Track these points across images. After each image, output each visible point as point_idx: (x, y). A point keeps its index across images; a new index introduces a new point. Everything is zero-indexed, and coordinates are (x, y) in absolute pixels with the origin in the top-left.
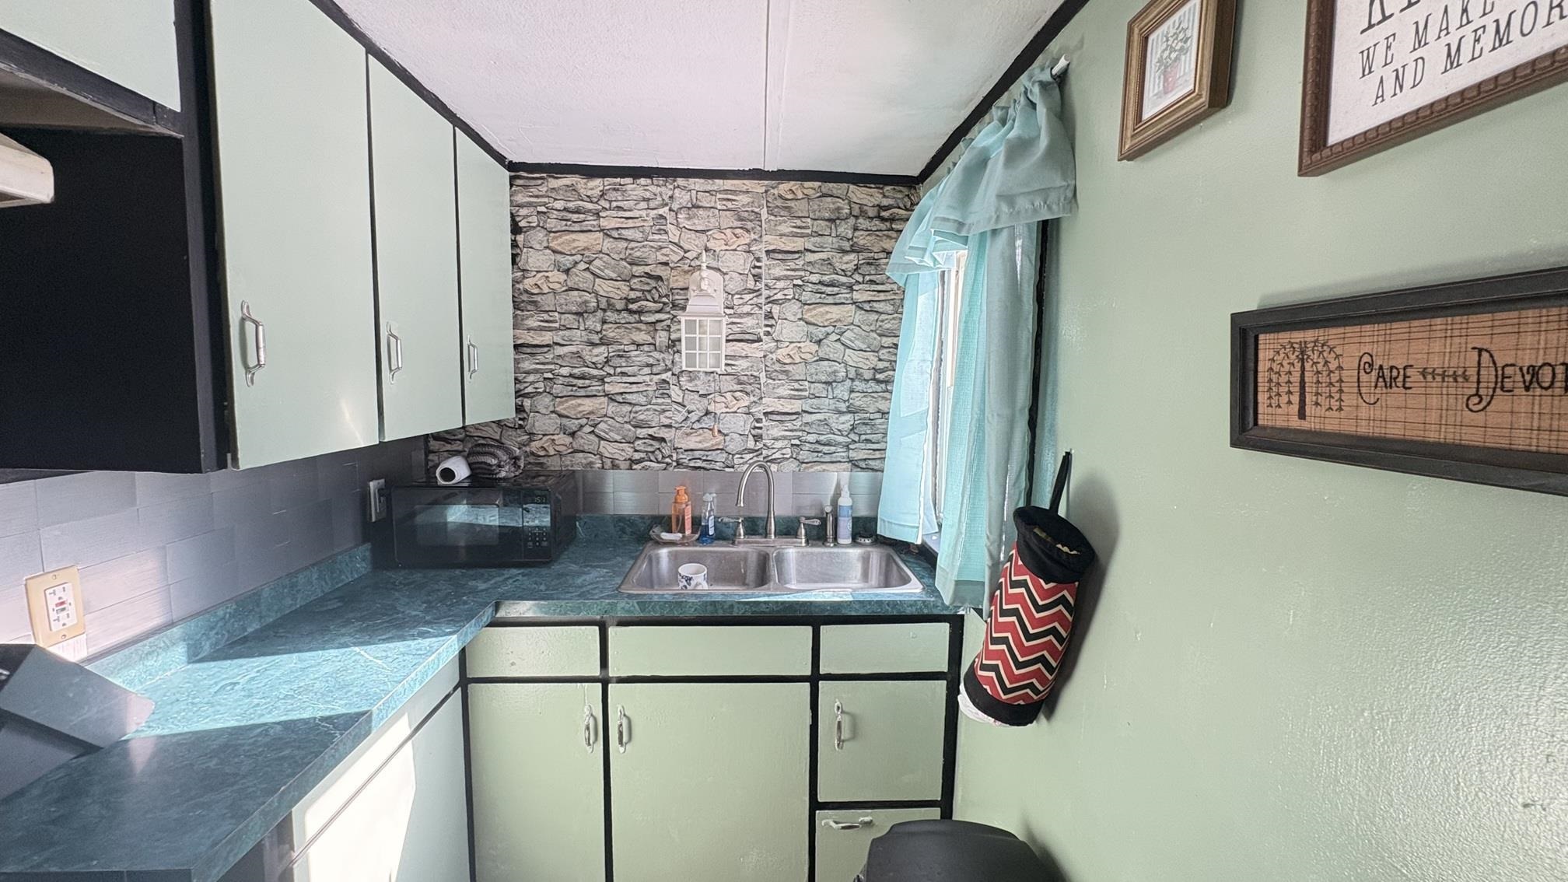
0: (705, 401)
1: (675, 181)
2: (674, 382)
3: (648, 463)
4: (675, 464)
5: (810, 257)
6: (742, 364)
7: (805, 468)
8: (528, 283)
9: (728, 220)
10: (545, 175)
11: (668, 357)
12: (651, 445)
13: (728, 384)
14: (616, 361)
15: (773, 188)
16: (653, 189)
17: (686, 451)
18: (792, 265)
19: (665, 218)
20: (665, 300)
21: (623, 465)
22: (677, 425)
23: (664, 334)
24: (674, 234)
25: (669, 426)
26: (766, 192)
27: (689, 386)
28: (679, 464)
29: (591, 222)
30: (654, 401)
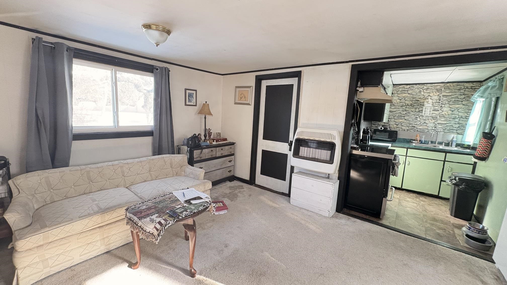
0: (425, 121)
1: (424, 85)
2: (419, 117)
3: (411, 130)
5: (453, 96)
6: (434, 115)
7: (446, 134)
9: (435, 91)
10: (399, 85)
11: (418, 113)
12: (412, 127)
13: (430, 118)
14: (407, 114)
15: (446, 85)
16: (419, 86)
17: (419, 129)
18: (448, 98)
19: (421, 91)
20: (419, 104)
21: (406, 130)
22: (418, 124)
23: (418, 109)
24: (422, 93)
25: (416, 125)
26: (444, 85)
27: (422, 118)
28: (417, 131)
29: (406, 92)
30: (414, 120)
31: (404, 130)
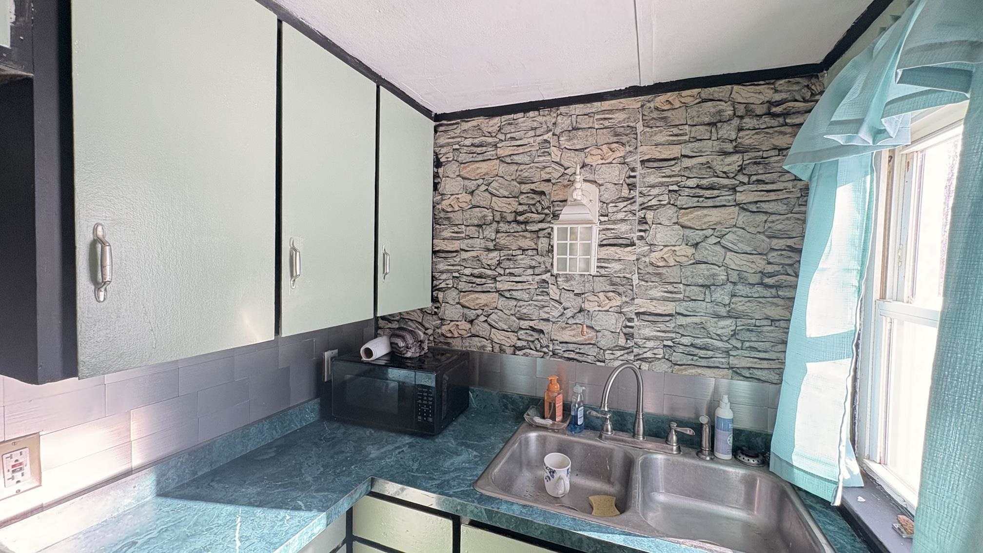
1: (558, 110)
2: (553, 282)
3: (528, 351)
4: (551, 353)
5: (687, 163)
6: (616, 266)
7: (679, 370)
8: (444, 205)
9: (605, 137)
10: (459, 121)
12: (532, 335)
13: (601, 285)
14: (506, 264)
15: (649, 102)
16: (540, 119)
17: (561, 343)
18: (668, 172)
19: (549, 142)
20: (546, 211)
21: (509, 350)
22: (553, 320)
23: (546, 240)
25: (547, 320)
26: (642, 106)
27: (565, 285)
28: (554, 354)
29: (491, 152)
30: (535, 298)
31: (503, 351)
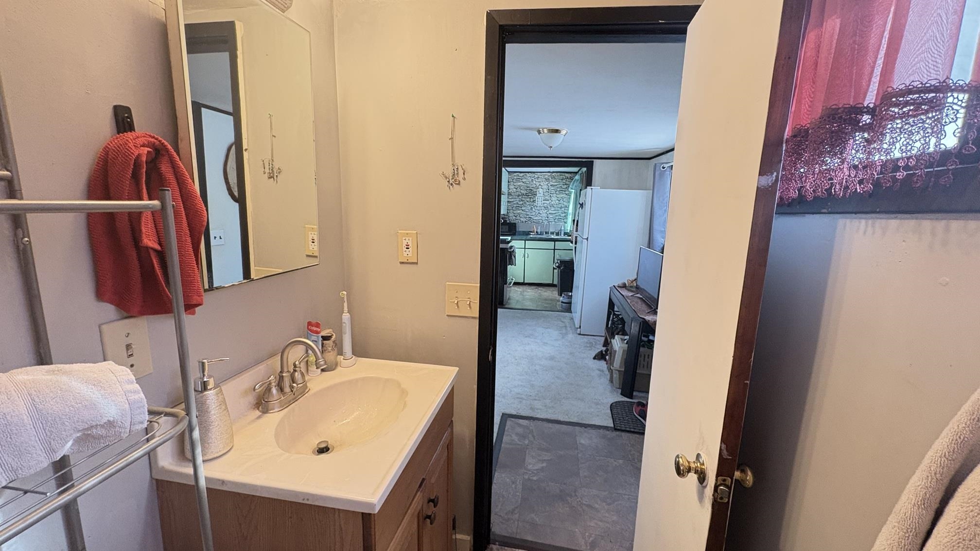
3: (528, 222)
4: (533, 222)
6: (546, 205)
11: (533, 203)
12: (529, 219)
14: (524, 204)
17: (535, 220)
20: (533, 193)
23: (532, 199)
24: (535, 182)
25: (532, 215)
29: (521, 181)
30: (530, 211)
31: (523, 222)
